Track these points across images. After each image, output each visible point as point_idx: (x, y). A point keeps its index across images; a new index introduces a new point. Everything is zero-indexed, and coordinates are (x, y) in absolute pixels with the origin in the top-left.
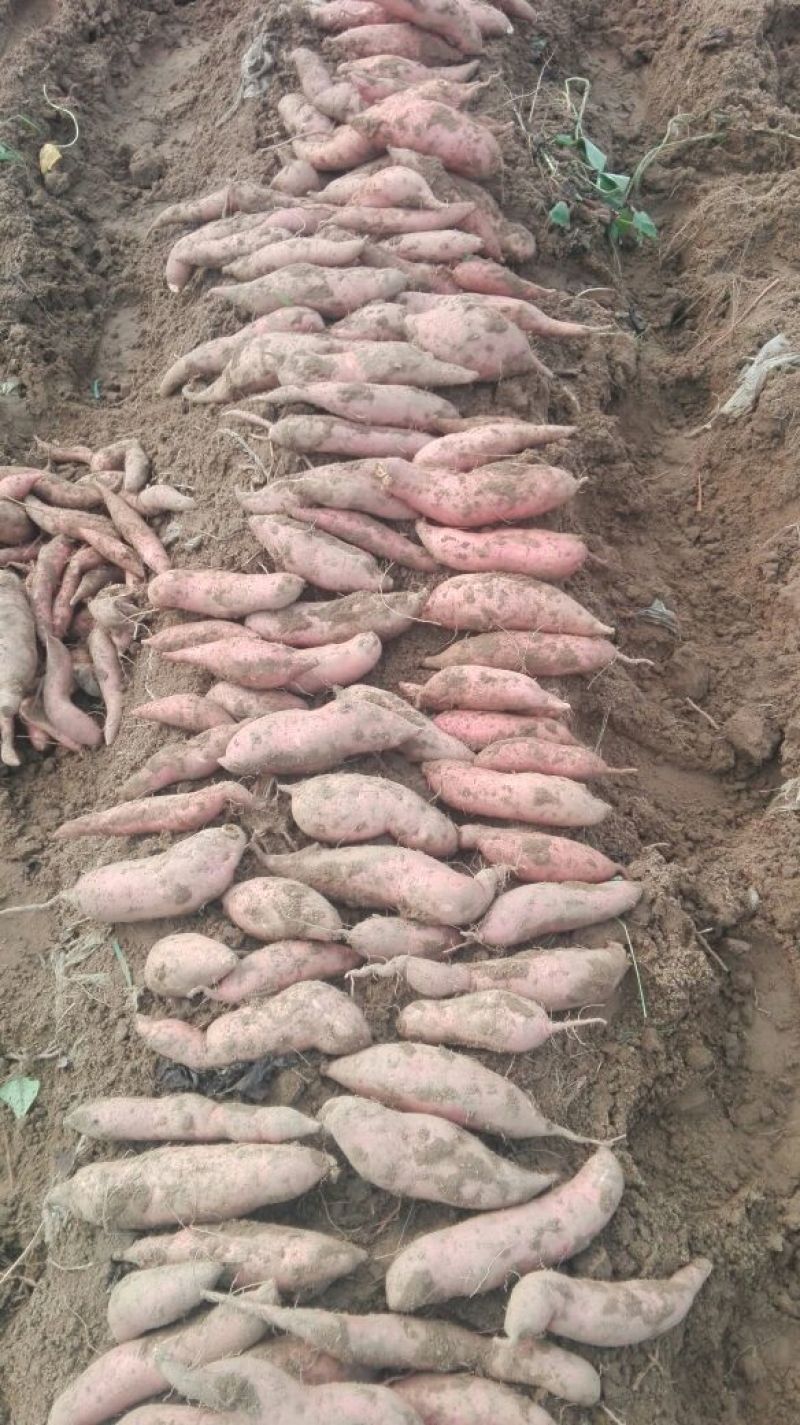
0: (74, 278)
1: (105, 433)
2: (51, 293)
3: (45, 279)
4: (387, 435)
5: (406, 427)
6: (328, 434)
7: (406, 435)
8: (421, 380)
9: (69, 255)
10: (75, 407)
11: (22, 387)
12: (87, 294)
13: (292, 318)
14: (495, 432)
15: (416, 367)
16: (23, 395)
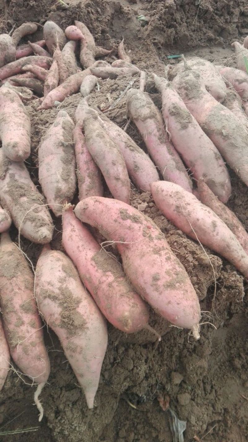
0: (226, 20)
1: (145, 65)
2: (207, 11)
3: (212, 5)
4: (169, 157)
5: (186, 166)
6: (145, 119)
7: (178, 168)
8: (228, 156)
9: (237, 11)
10: (152, 47)
11: (147, 23)
12: (223, 29)
13: (239, 78)
14: (214, 225)
15: (233, 146)
16: (143, 26)
